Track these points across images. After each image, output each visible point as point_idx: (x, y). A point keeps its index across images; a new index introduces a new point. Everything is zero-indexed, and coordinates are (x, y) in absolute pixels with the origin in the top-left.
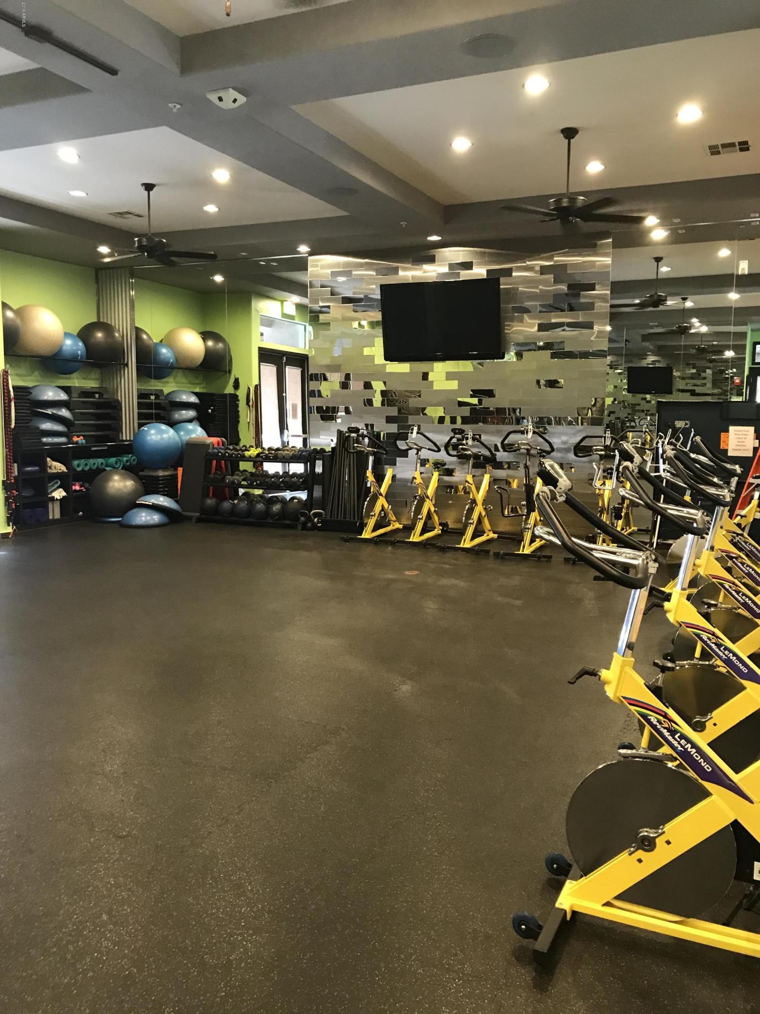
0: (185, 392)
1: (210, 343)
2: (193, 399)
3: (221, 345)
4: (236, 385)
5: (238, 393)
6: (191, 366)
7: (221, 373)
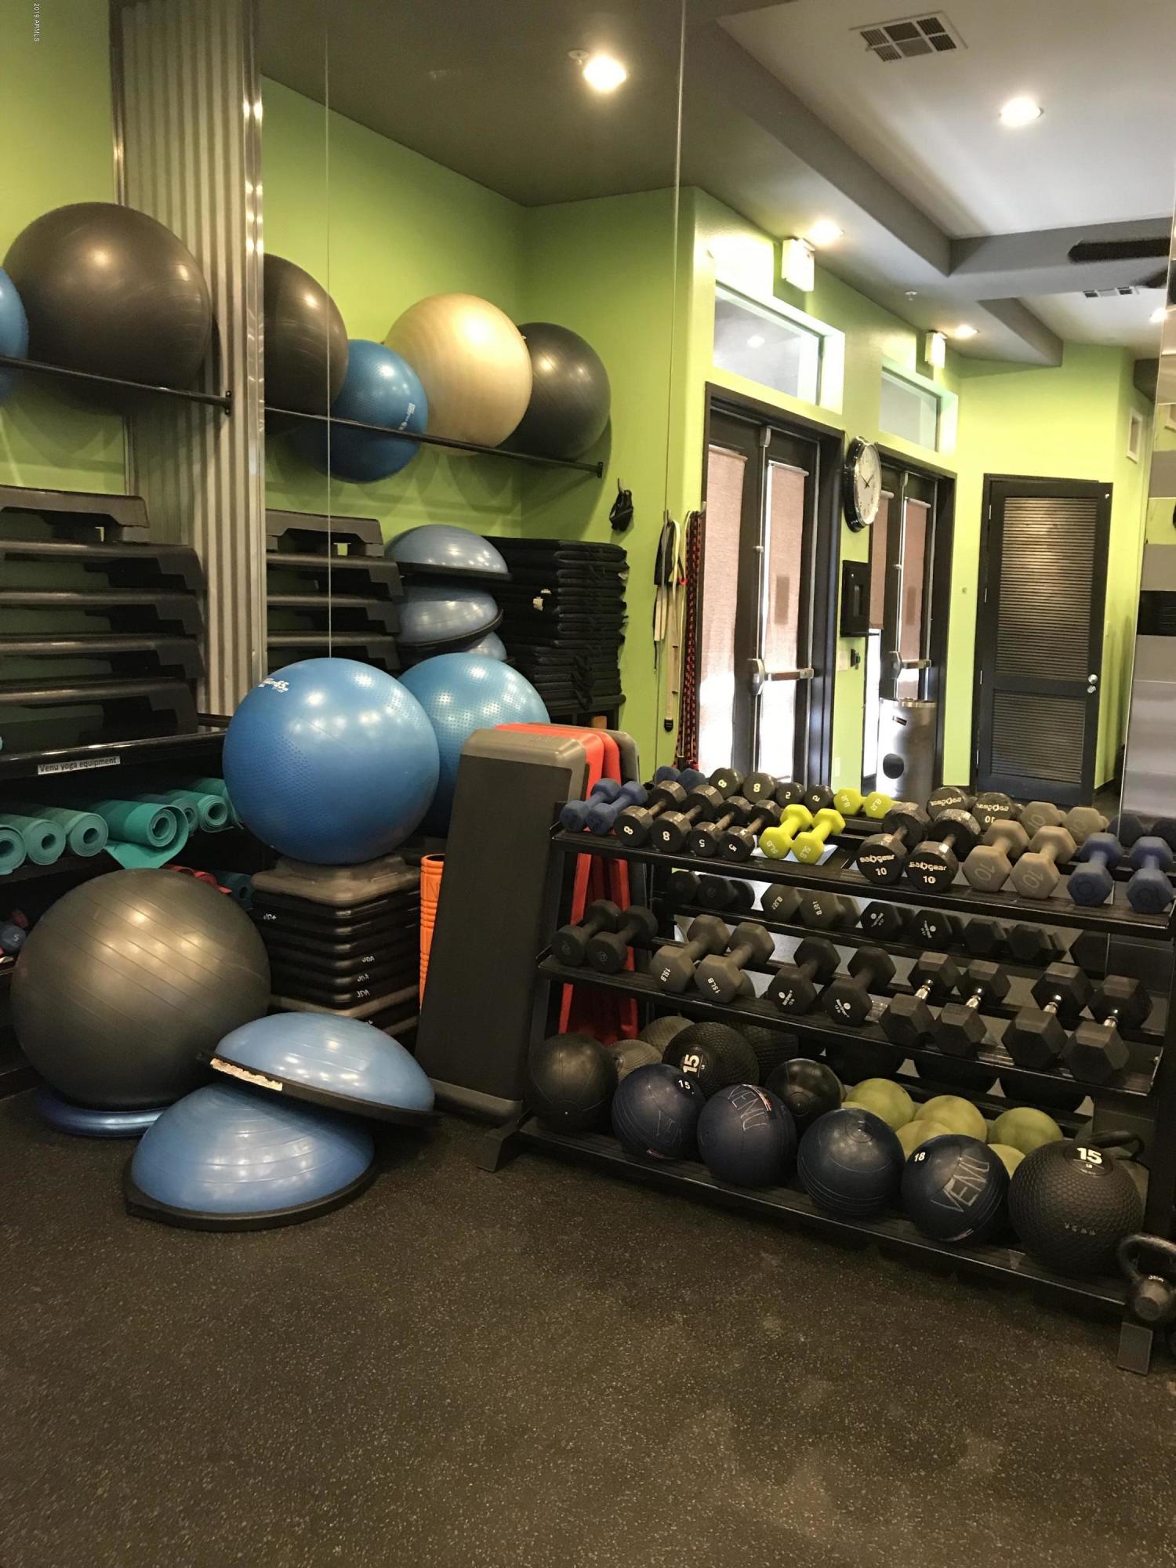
0: (455, 533)
1: (547, 364)
2: (486, 560)
3: (581, 371)
4: (623, 515)
5: (626, 543)
6: (484, 441)
7: (578, 474)
